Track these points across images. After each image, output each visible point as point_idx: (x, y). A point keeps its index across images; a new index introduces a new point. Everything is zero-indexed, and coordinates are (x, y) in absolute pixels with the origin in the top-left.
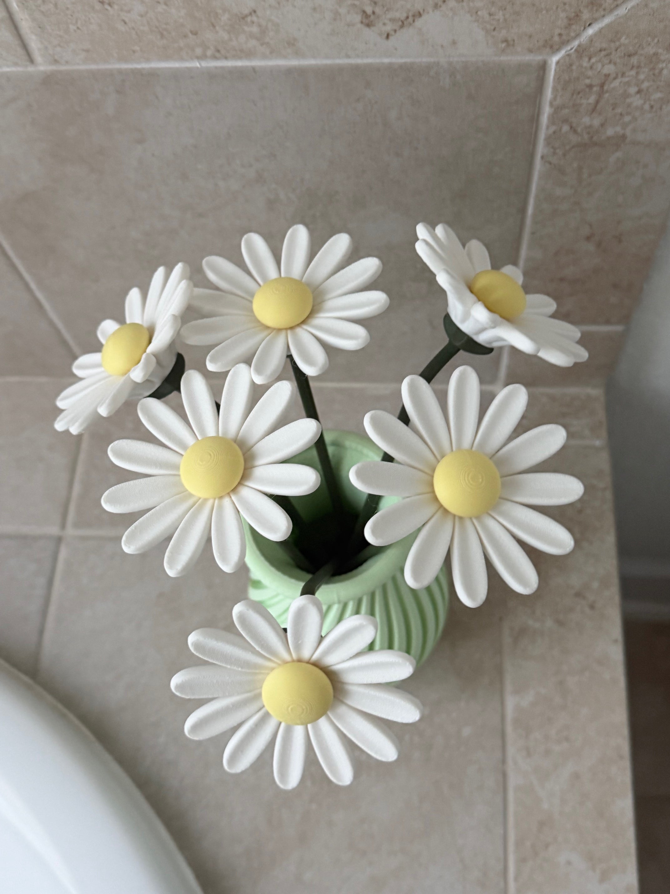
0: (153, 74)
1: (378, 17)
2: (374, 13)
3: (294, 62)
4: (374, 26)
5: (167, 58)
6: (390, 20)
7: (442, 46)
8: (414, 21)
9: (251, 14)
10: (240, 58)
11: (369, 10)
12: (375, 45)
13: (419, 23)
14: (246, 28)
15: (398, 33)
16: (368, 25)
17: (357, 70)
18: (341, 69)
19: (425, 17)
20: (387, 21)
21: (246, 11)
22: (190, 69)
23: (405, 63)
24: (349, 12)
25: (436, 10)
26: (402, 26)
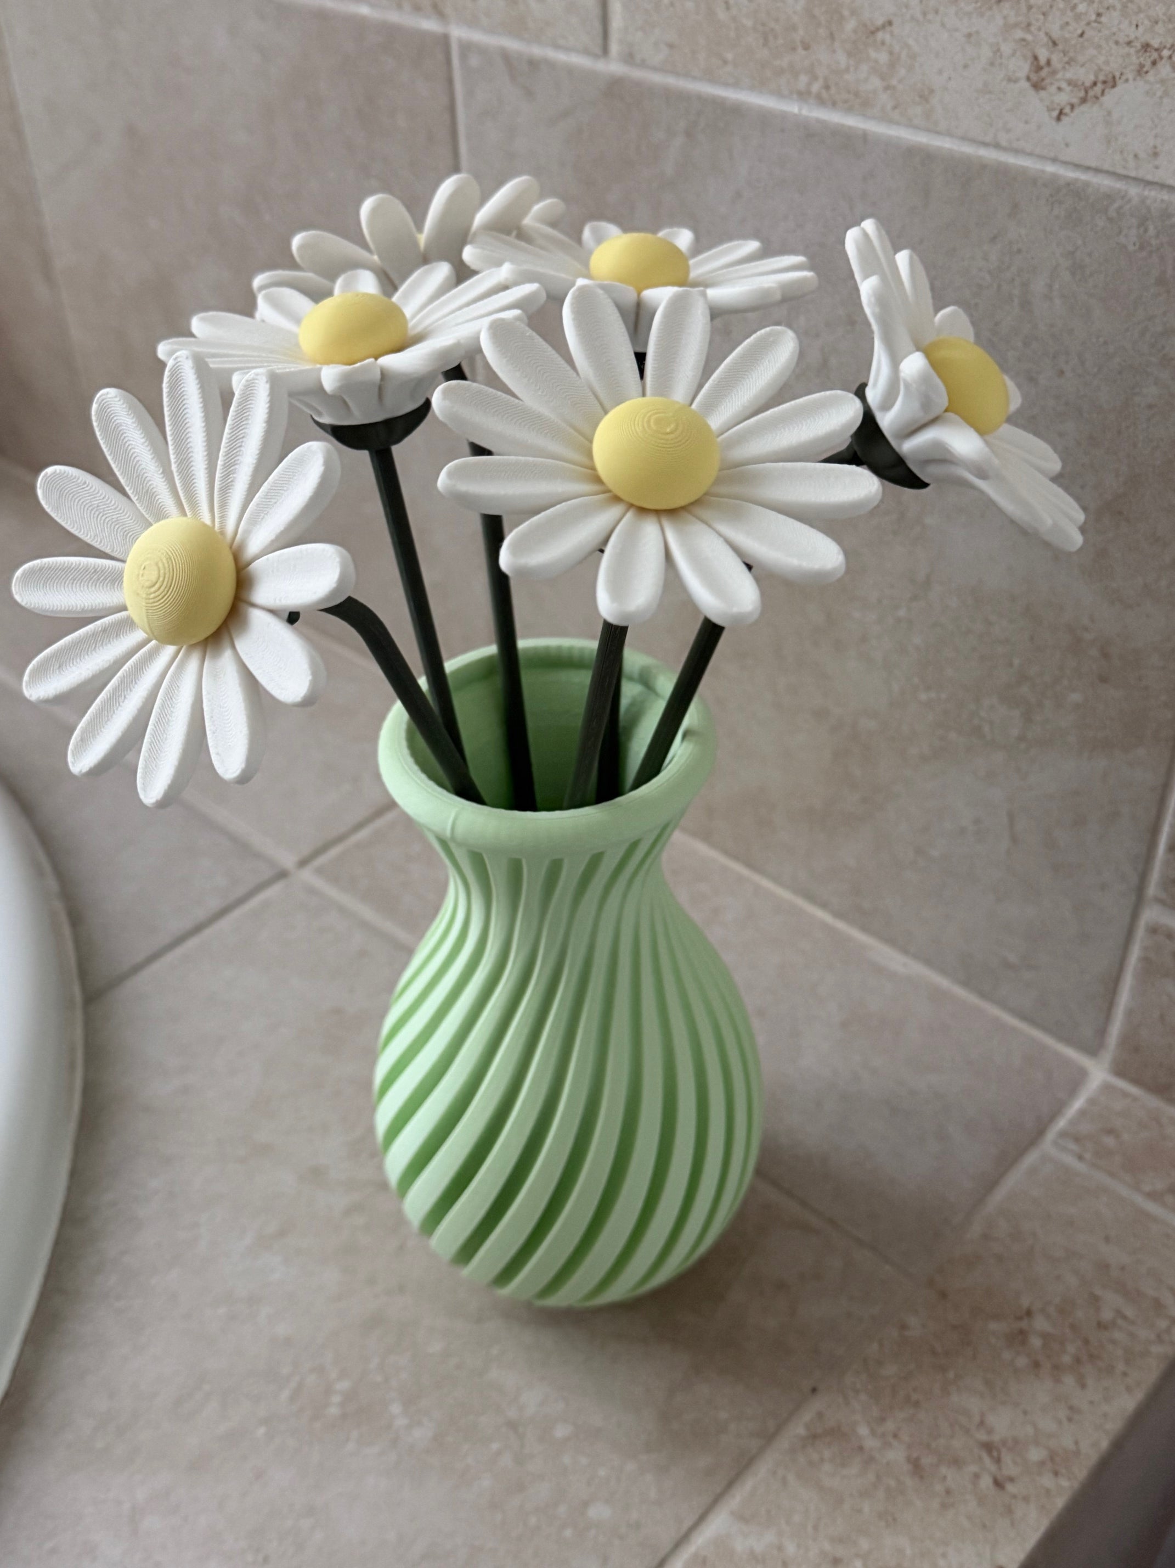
0: (737, 110)
1: (1054, 73)
2: (1049, 63)
3: (922, 139)
4: (1043, 89)
5: (760, 85)
6: (1070, 83)
7: (1136, 156)
8: (1103, 93)
9: (883, 27)
10: (849, 110)
11: (1043, 55)
12: (1039, 127)
13: (1109, 99)
14: (873, 54)
15: (1077, 111)
16: (1037, 86)
17: (1004, 176)
18: (983, 166)
19: (1121, 87)
20: (1064, 85)
21: (880, 21)
22: (784, 116)
23: (1077, 180)
24: (1013, 54)
25: (1138, 78)
26: (1084, 101)
